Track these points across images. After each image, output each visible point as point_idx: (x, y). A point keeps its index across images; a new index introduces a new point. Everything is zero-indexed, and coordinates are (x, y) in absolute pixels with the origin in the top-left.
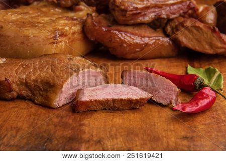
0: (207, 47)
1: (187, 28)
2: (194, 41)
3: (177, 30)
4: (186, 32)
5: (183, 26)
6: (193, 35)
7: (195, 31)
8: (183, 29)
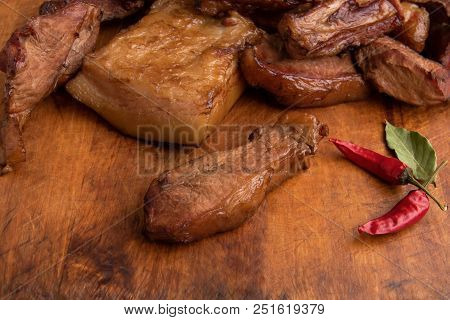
0: (415, 96)
1: (389, 66)
2: (398, 86)
3: (375, 67)
4: (388, 71)
5: (384, 63)
6: (396, 78)
7: (401, 73)
8: (384, 67)
